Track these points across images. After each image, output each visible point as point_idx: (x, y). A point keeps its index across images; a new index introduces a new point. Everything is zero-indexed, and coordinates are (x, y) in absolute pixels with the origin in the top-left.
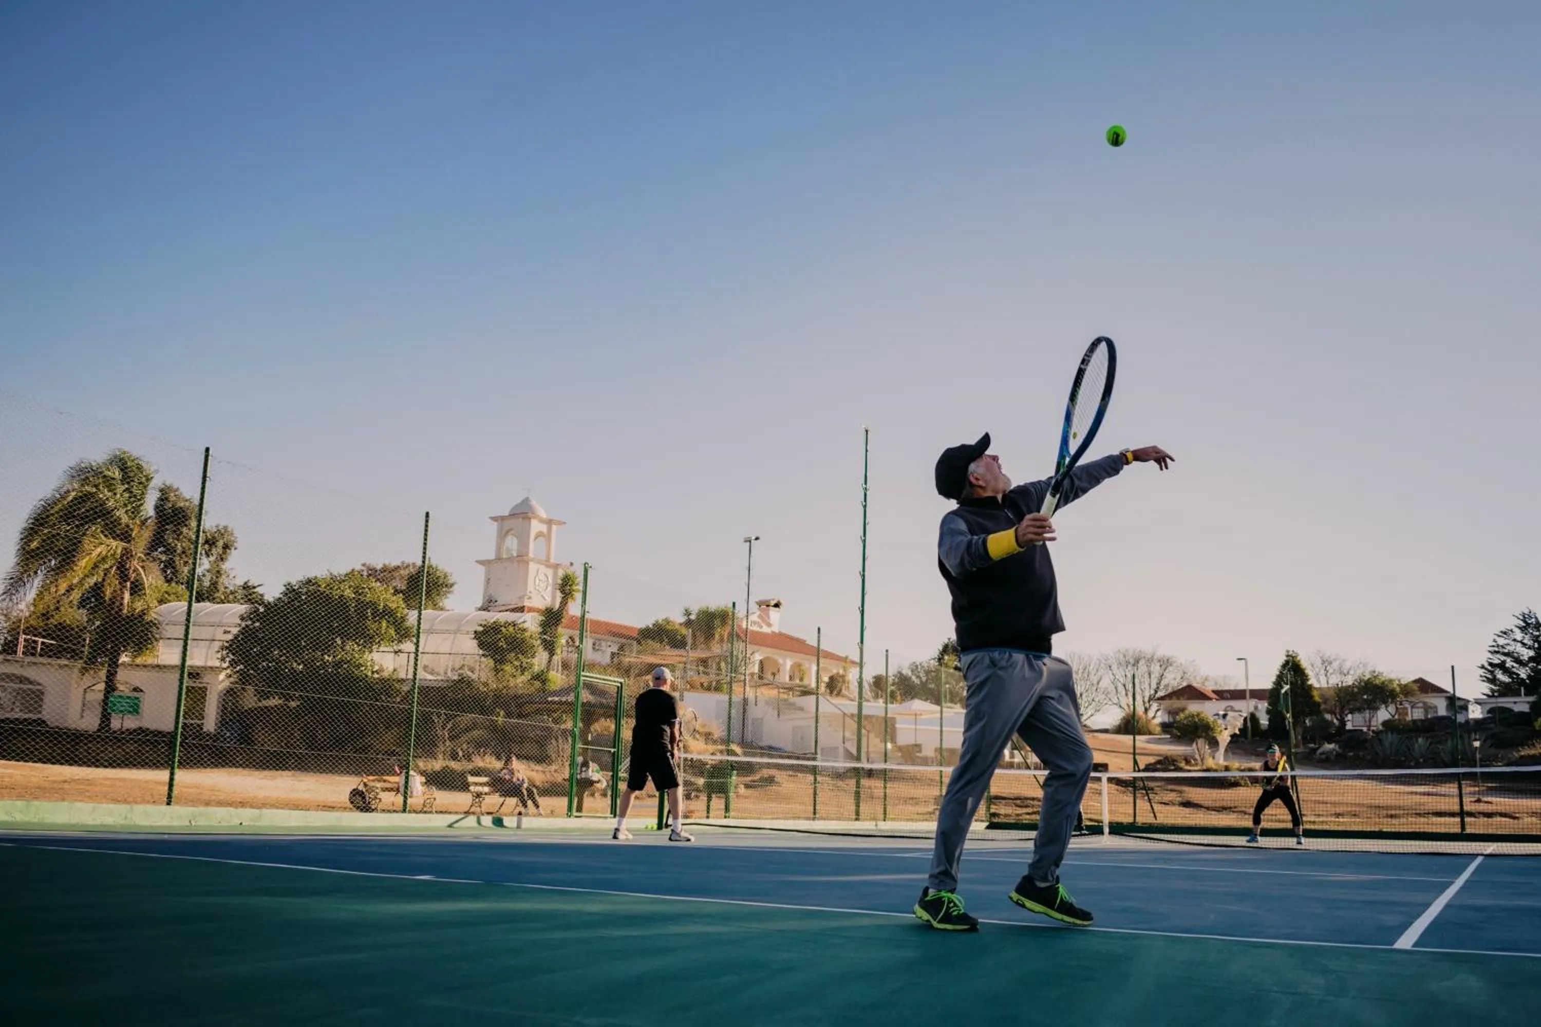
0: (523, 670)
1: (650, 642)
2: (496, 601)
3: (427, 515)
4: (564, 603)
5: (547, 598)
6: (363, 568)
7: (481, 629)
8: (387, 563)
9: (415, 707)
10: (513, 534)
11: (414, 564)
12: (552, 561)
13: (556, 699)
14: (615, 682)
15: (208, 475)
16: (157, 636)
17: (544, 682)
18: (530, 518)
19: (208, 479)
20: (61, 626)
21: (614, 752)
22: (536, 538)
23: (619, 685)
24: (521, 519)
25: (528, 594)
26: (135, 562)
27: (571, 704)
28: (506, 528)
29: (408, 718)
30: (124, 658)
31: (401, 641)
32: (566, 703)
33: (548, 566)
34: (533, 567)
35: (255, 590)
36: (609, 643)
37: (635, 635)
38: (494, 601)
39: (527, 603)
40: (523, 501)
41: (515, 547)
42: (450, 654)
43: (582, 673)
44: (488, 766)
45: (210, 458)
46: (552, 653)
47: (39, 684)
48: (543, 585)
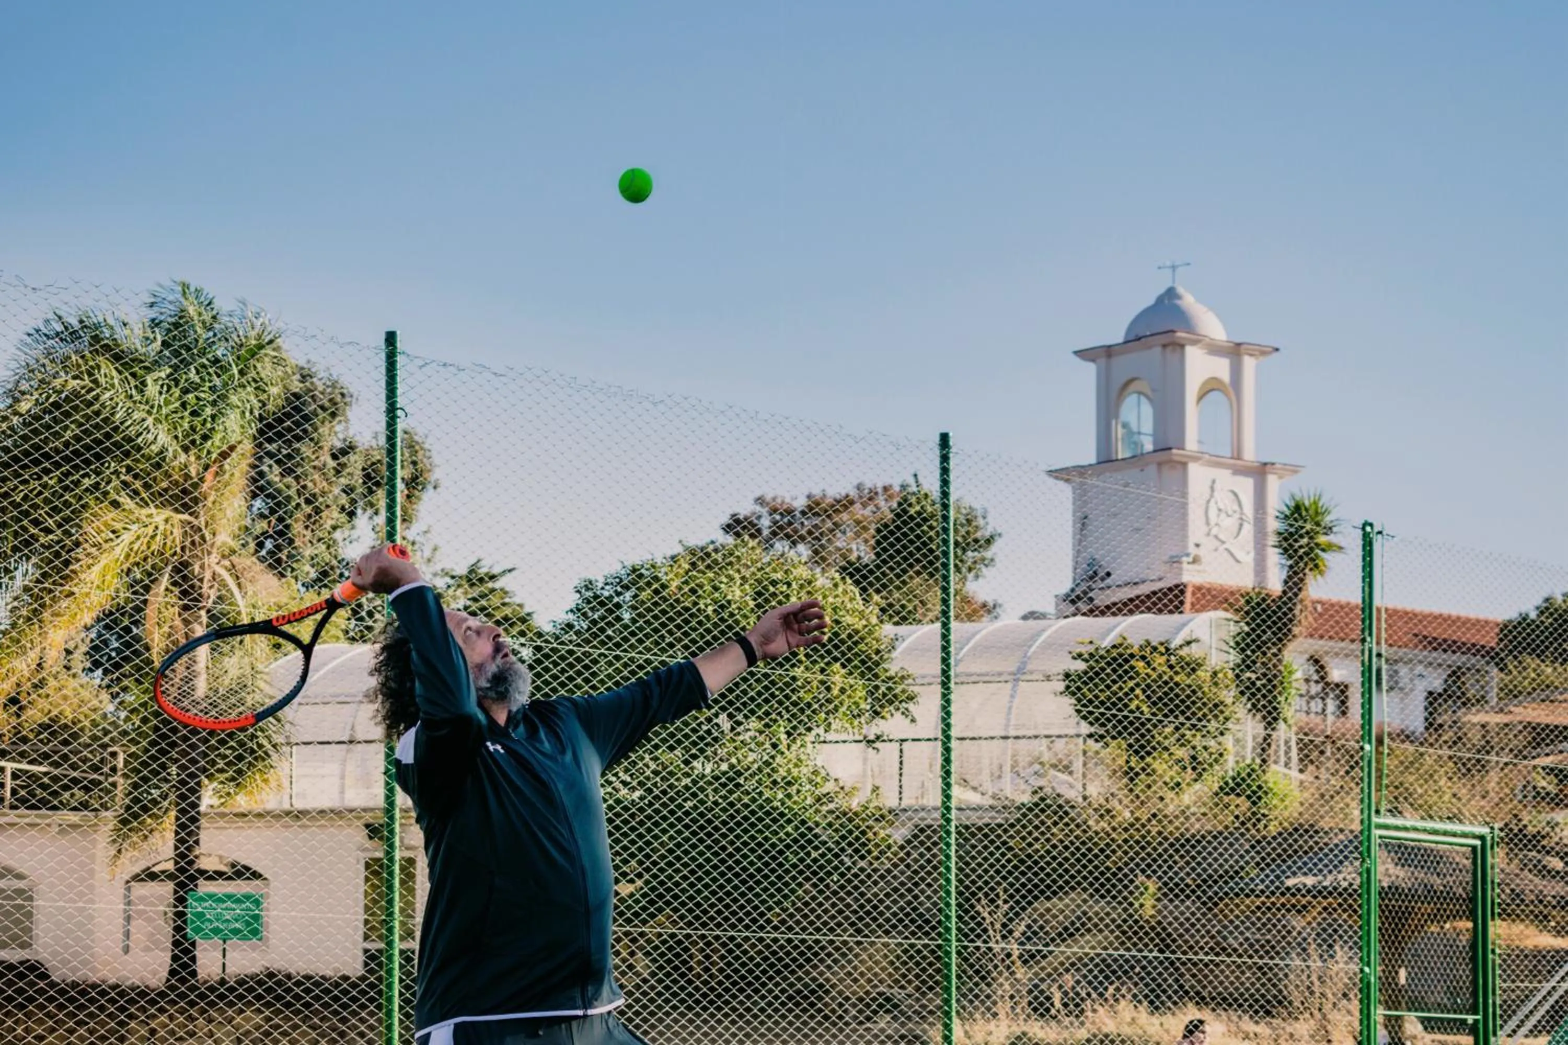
0: (1197, 767)
1: (1531, 662)
2: (1108, 574)
3: (944, 440)
4: (1294, 582)
5: (1240, 555)
6: (758, 508)
7: (1081, 666)
8: (817, 492)
9: (954, 944)
10: (1140, 393)
11: (886, 489)
12: (1250, 454)
13: (1310, 881)
14: (1465, 835)
15: (400, 401)
16: (279, 739)
17: (1255, 798)
18: (1182, 346)
19: (399, 413)
20: (50, 728)
21: (1476, 1021)
22: (1200, 398)
23: (1478, 843)
24: (1158, 350)
25: (1192, 550)
26: (214, 558)
27: (1348, 893)
28: (1119, 378)
29: (938, 971)
30: (208, 799)
31: (877, 713)
32: (1334, 891)
33: (1239, 471)
34: (1198, 475)
35: (497, 585)
36: (1420, 669)
37: (1490, 640)
38: (1102, 574)
39: (1191, 576)
40: (1160, 300)
41: (1147, 426)
42: (1005, 738)
43: (1375, 820)
44: (1126, 1031)
45: (399, 359)
46: (1271, 717)
47: (20, 877)
48: (1230, 523)
